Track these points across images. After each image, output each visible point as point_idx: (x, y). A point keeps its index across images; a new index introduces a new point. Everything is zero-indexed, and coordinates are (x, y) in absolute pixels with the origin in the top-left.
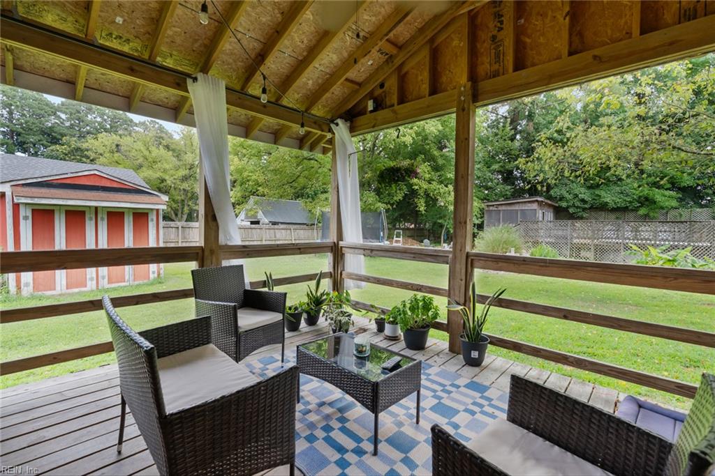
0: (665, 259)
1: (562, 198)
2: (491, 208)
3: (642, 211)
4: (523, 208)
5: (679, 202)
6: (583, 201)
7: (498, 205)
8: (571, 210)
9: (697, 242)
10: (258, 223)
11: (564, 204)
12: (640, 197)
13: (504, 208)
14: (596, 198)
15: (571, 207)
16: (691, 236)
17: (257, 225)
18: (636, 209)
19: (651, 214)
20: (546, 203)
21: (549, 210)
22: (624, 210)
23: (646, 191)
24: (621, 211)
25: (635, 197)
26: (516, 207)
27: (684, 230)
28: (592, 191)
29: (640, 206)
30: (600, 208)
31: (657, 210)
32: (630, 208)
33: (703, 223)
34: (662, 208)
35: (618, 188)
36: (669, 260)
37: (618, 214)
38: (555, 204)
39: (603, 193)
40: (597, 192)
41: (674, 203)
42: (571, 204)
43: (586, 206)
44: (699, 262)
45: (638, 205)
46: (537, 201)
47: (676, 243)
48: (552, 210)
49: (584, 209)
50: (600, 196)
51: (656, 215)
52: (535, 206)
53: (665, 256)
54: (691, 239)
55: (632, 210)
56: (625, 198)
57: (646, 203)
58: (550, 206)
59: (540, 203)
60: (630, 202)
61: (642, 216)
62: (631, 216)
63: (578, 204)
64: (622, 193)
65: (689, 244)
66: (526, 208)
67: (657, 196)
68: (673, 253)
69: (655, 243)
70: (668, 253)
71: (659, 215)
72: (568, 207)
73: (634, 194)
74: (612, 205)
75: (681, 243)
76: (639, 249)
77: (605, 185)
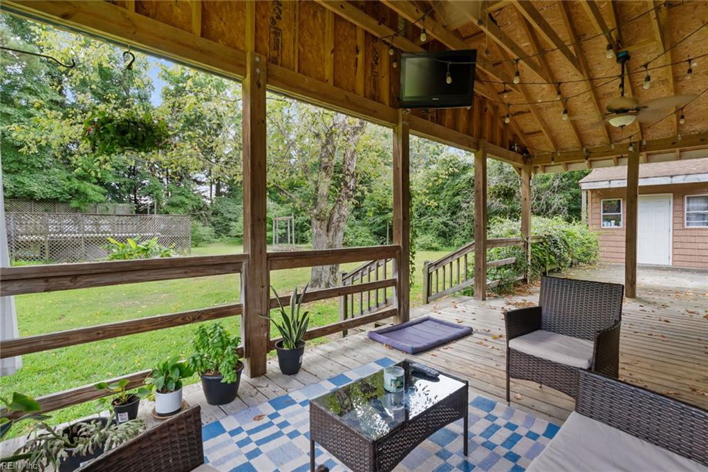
3: (74, 204)
12: (70, 189)
14: (18, 185)
18: (67, 202)
22: (54, 201)
23: (76, 184)
24: (50, 202)
25: (66, 189)
29: (71, 199)
31: (87, 203)
32: (62, 199)
34: (91, 201)
35: (45, 177)
36: (143, 250)
37: (47, 206)
39: (25, 180)
40: (19, 178)
45: (70, 197)
50: (24, 183)
51: (87, 208)
55: (62, 202)
56: (55, 189)
57: (77, 196)
60: (61, 193)
61: (73, 209)
62: (62, 207)
64: (50, 183)
67: (88, 190)
70: (142, 244)
71: (89, 208)
73: (64, 185)
74: (39, 195)
76: (117, 242)
77: (28, 170)
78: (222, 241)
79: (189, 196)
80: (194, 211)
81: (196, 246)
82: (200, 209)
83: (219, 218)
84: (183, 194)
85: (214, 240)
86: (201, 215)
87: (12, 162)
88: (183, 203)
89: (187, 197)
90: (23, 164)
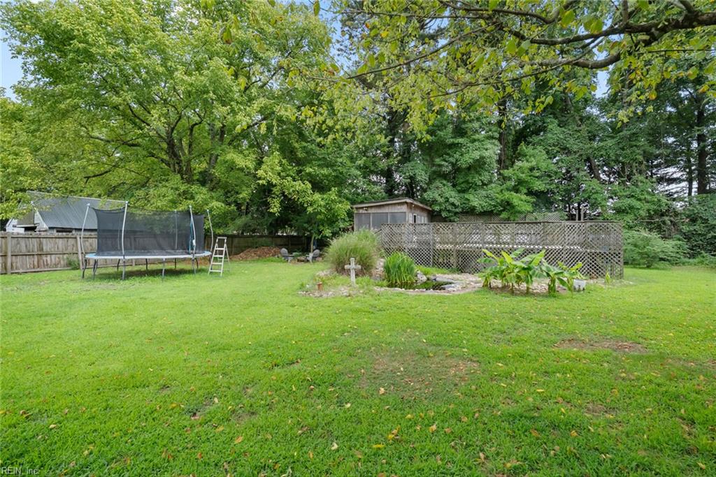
0: (521, 267)
1: (434, 202)
2: (361, 211)
3: (504, 215)
4: (393, 211)
5: (534, 207)
6: (453, 204)
7: (368, 207)
8: (444, 214)
9: (550, 245)
10: (33, 229)
11: (437, 208)
12: (502, 201)
13: (373, 211)
14: (465, 202)
15: (444, 211)
16: (545, 238)
17: (33, 233)
19: (512, 218)
20: (415, 205)
21: (422, 213)
22: (490, 213)
23: (507, 195)
24: (488, 214)
25: (498, 201)
26: (386, 210)
27: (538, 232)
28: (462, 195)
30: (470, 212)
31: (516, 214)
32: (495, 212)
33: (555, 224)
34: (520, 212)
35: (484, 192)
36: (524, 269)
37: (486, 218)
38: (429, 208)
39: (471, 197)
40: (466, 196)
41: (529, 208)
42: (443, 207)
43: (457, 210)
44: (554, 270)
45: (501, 209)
46: (406, 203)
47: (532, 247)
48: (425, 214)
49: (456, 213)
50: (469, 200)
51: (516, 219)
52: (404, 208)
53: (519, 263)
54: (544, 242)
55: (497, 214)
56: (490, 202)
57: (508, 207)
58: (423, 209)
59: (409, 205)
60: (495, 206)
62: (496, 219)
63: (450, 207)
64: (487, 197)
65: (543, 248)
66: (396, 211)
67: (515, 200)
68: (527, 259)
69: (513, 247)
70: (523, 260)
71: (519, 219)
72: (441, 210)
73: (497, 198)
74: (479, 209)
75: (536, 247)
76: (493, 256)
77: (473, 188)
78: (702, 262)
79: (643, 197)
80: (651, 217)
81: (648, 267)
82: (662, 215)
83: (698, 227)
84: (633, 196)
85: (687, 260)
86: (664, 223)
87: (462, 183)
88: (631, 208)
89: (640, 200)
90: (470, 183)
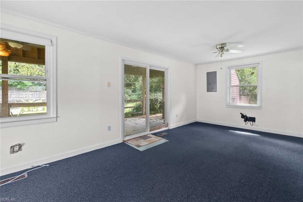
5: (32, 84)
18: (16, 86)
19: (23, 88)
31: (25, 86)
32: (14, 85)
41: (30, 84)
56: (11, 81)
57: (20, 83)
61: (19, 89)
62: (14, 88)
